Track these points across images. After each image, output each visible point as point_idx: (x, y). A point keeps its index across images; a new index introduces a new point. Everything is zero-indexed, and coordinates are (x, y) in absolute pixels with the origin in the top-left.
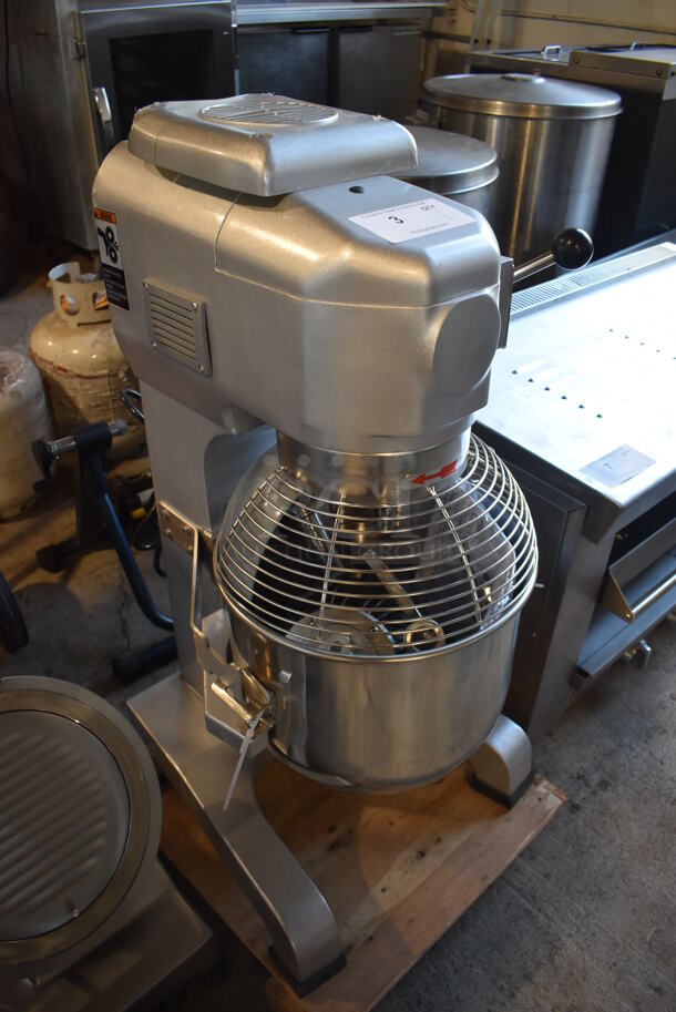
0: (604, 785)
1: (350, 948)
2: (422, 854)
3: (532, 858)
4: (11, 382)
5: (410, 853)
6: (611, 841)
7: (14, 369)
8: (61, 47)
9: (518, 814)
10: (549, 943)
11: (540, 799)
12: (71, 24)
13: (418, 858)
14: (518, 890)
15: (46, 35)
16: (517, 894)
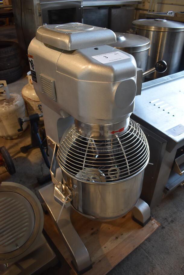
0: (172, 221)
1: (94, 263)
2: (117, 238)
3: (149, 241)
4: (15, 102)
5: (114, 237)
6: (173, 238)
7: (17, 99)
8: (35, 13)
9: (145, 228)
10: (152, 266)
11: (152, 225)
12: (38, 7)
13: (116, 239)
14: (145, 250)
15: (31, 10)
16: (144, 251)
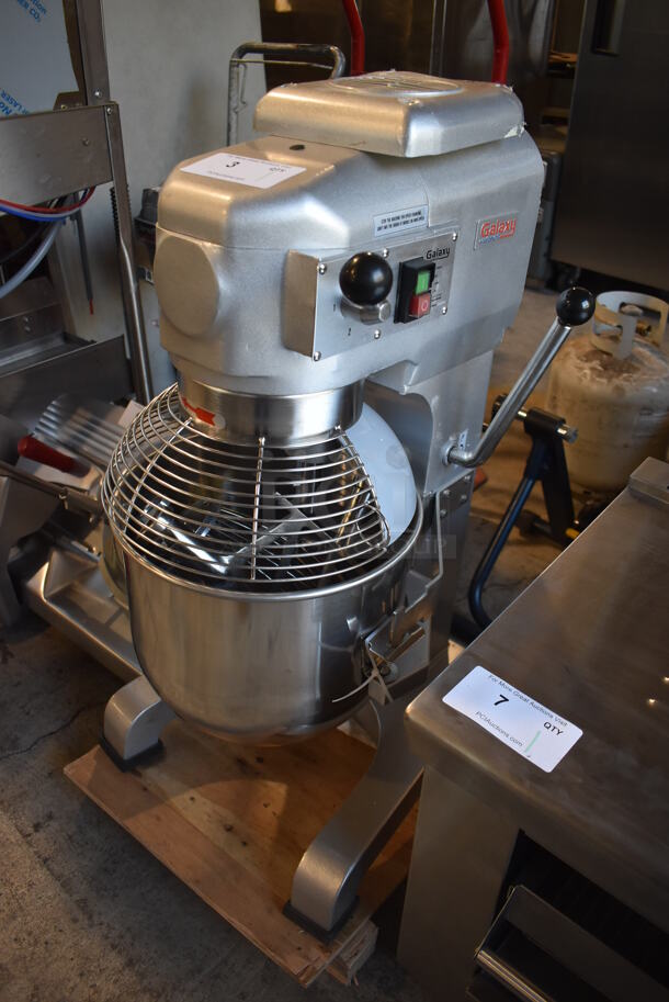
2: (229, 829)
5: (231, 819)
9: (280, 923)
13: (225, 826)
